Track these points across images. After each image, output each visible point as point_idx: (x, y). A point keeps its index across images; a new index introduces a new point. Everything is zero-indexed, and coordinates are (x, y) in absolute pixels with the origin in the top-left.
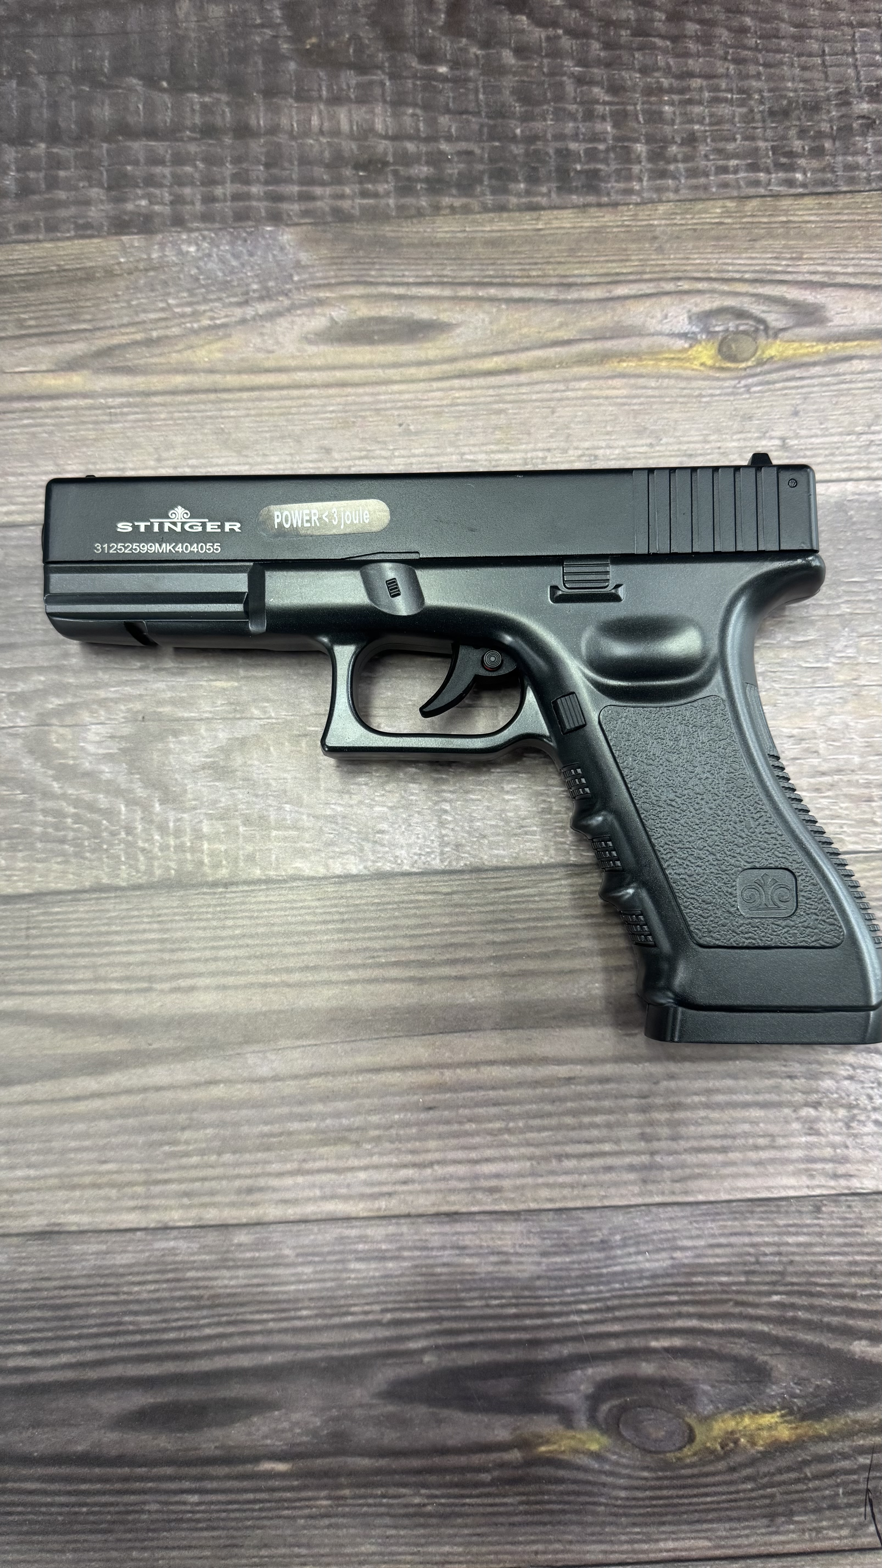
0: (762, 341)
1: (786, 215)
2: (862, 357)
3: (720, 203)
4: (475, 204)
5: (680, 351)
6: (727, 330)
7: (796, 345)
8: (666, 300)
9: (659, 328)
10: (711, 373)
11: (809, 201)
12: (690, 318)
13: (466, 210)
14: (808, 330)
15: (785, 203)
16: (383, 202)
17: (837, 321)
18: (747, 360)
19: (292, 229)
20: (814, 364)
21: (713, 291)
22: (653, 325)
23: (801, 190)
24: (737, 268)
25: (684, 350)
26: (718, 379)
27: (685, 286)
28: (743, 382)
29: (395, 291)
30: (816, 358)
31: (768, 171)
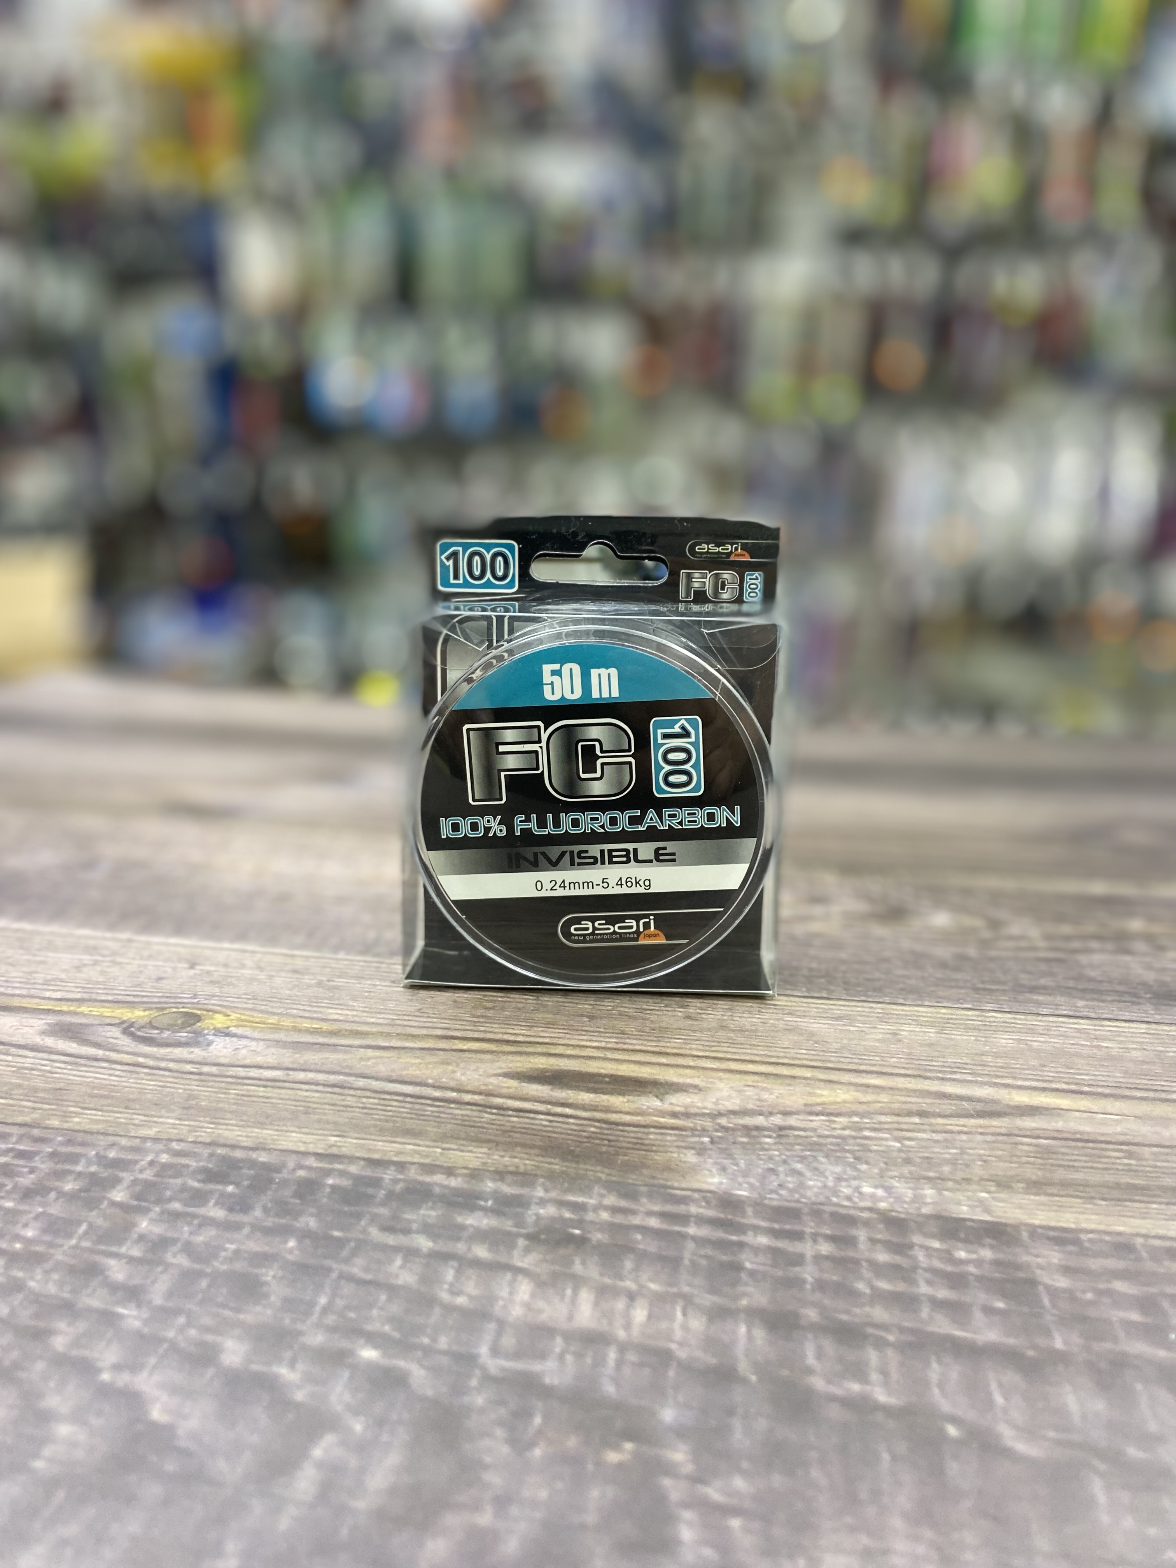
0: (142, 1021)
4: (413, 1173)
5: (244, 1026)
6: (175, 1032)
7: (108, 1014)
8: (223, 1060)
9: (252, 1044)
10: (223, 1010)
12: (209, 1045)
13: (430, 1168)
14: (83, 1021)
16: (553, 1194)
18: (176, 1012)
19: (705, 1187)
20: (105, 1001)
21: (160, 1059)
22: (257, 1046)
25: (239, 1026)
26: (221, 1006)
27: (191, 1067)
28: (194, 1000)
29: (568, 1111)
30: (98, 1004)
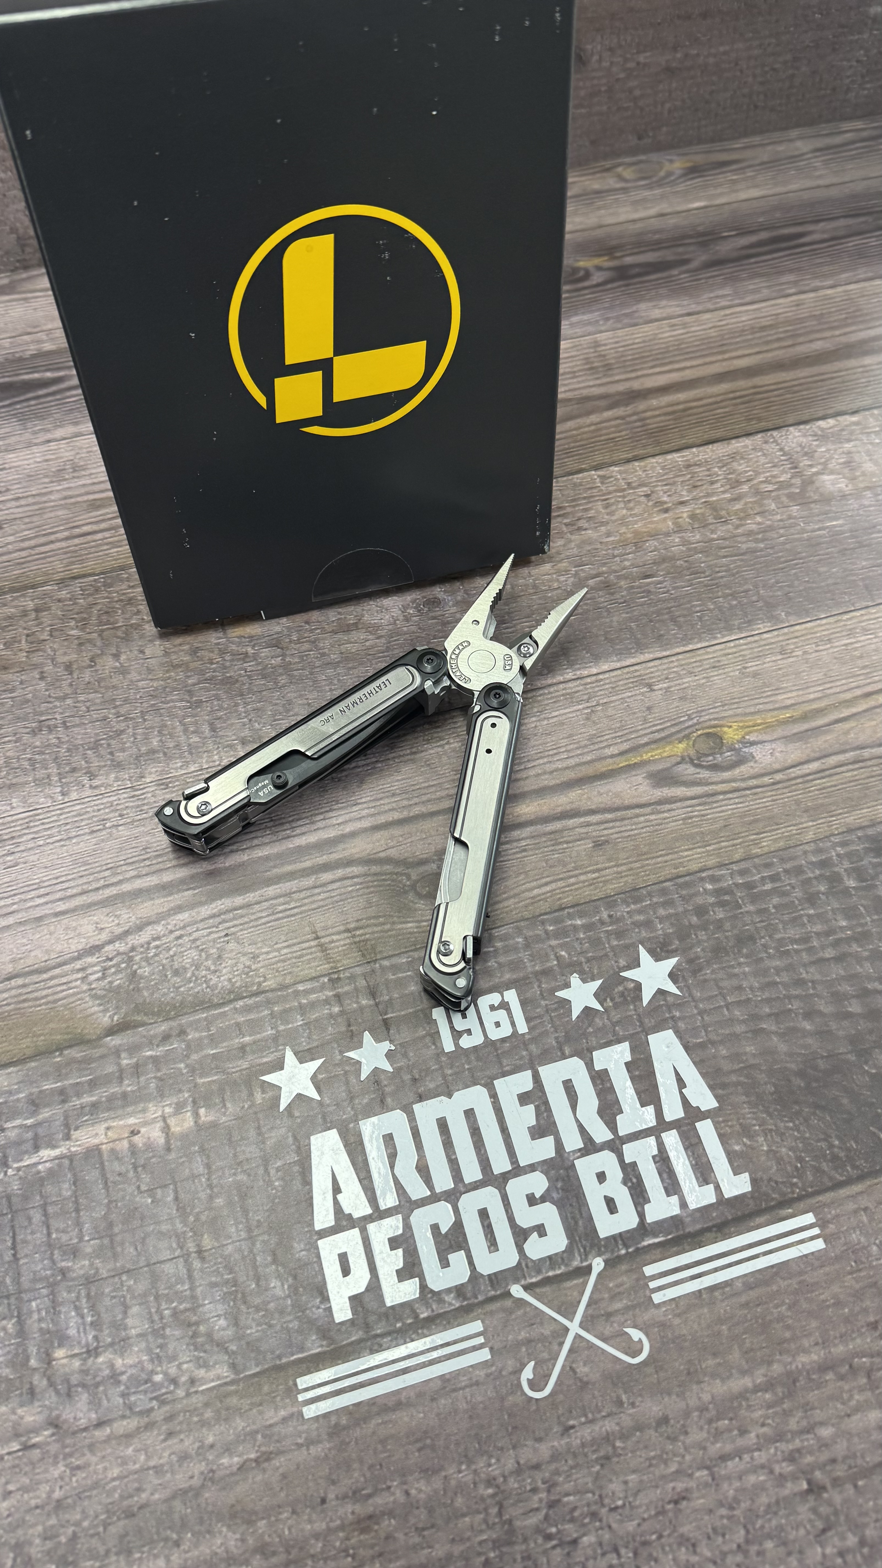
0: (692, 752)
1: (708, 851)
2: (612, 756)
3: (766, 850)
5: (751, 732)
6: (721, 754)
7: (665, 754)
8: (777, 766)
9: (774, 746)
10: (721, 722)
11: (694, 867)
12: (753, 757)
14: (660, 767)
15: (712, 862)
17: (640, 779)
18: (699, 736)
20: (647, 744)
21: (743, 780)
22: (779, 746)
23: (704, 875)
24: (732, 801)
25: (748, 733)
26: (715, 719)
27: (766, 780)
28: (695, 721)
30: (646, 748)
31: (737, 885)
